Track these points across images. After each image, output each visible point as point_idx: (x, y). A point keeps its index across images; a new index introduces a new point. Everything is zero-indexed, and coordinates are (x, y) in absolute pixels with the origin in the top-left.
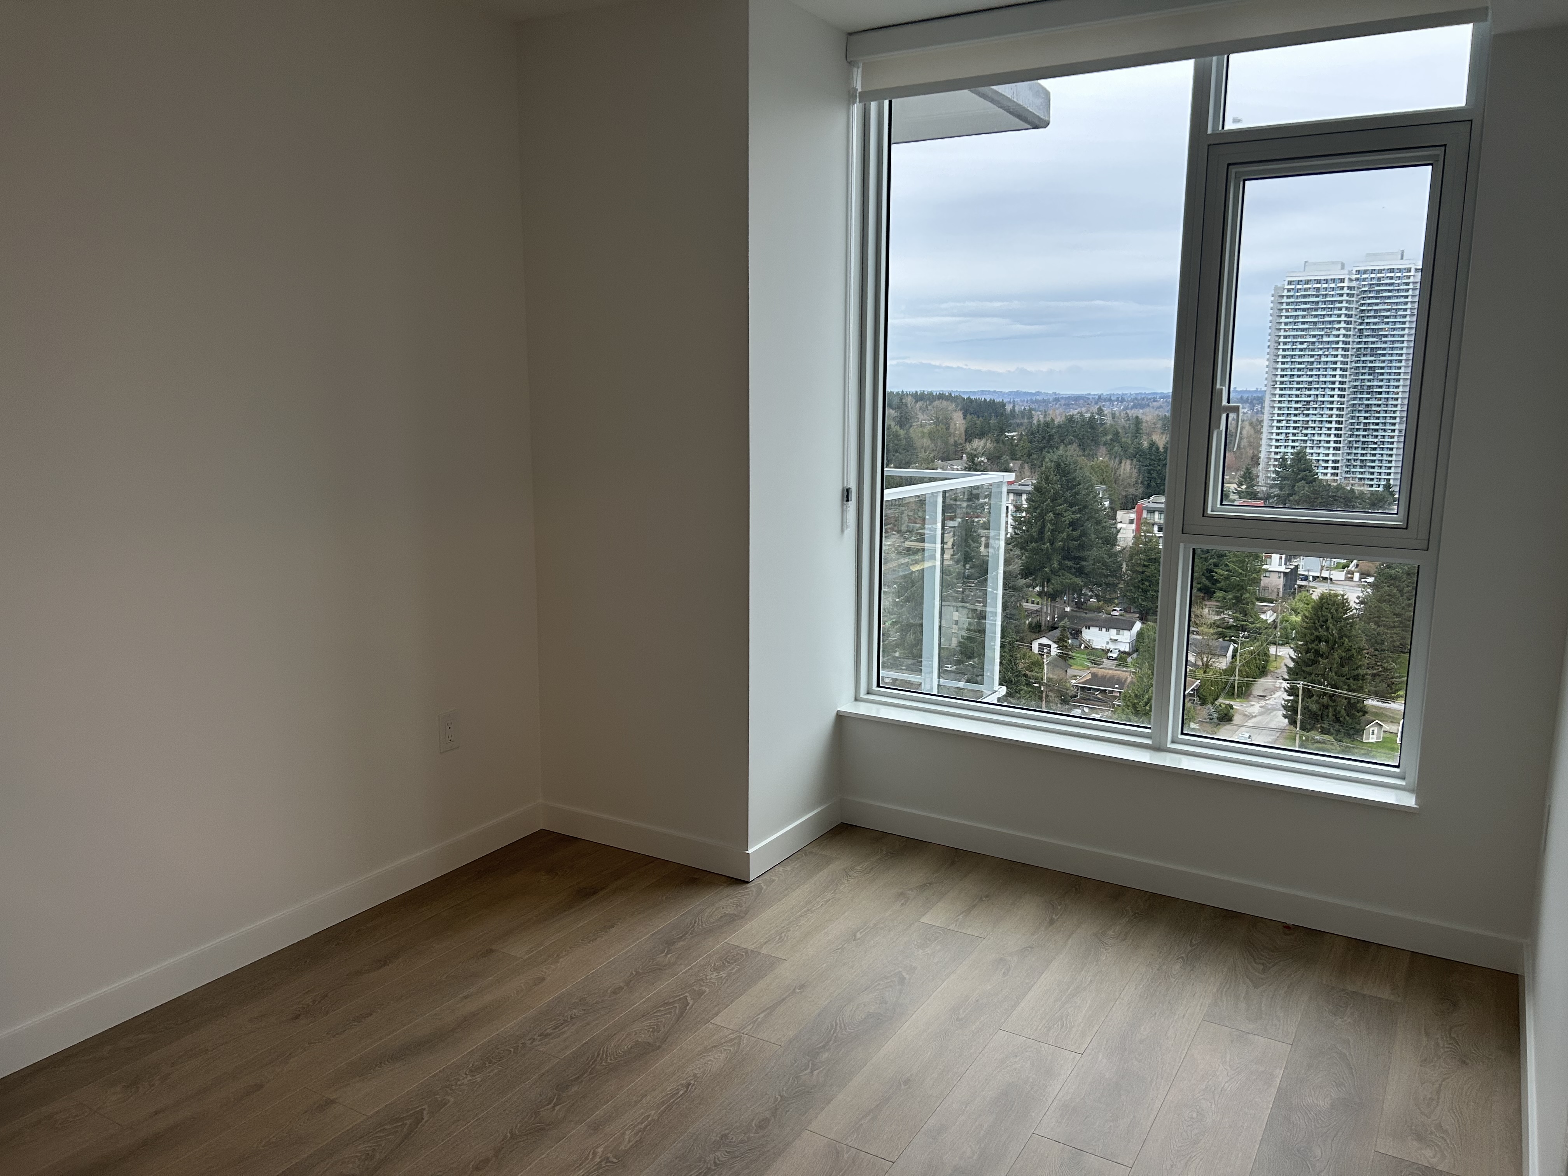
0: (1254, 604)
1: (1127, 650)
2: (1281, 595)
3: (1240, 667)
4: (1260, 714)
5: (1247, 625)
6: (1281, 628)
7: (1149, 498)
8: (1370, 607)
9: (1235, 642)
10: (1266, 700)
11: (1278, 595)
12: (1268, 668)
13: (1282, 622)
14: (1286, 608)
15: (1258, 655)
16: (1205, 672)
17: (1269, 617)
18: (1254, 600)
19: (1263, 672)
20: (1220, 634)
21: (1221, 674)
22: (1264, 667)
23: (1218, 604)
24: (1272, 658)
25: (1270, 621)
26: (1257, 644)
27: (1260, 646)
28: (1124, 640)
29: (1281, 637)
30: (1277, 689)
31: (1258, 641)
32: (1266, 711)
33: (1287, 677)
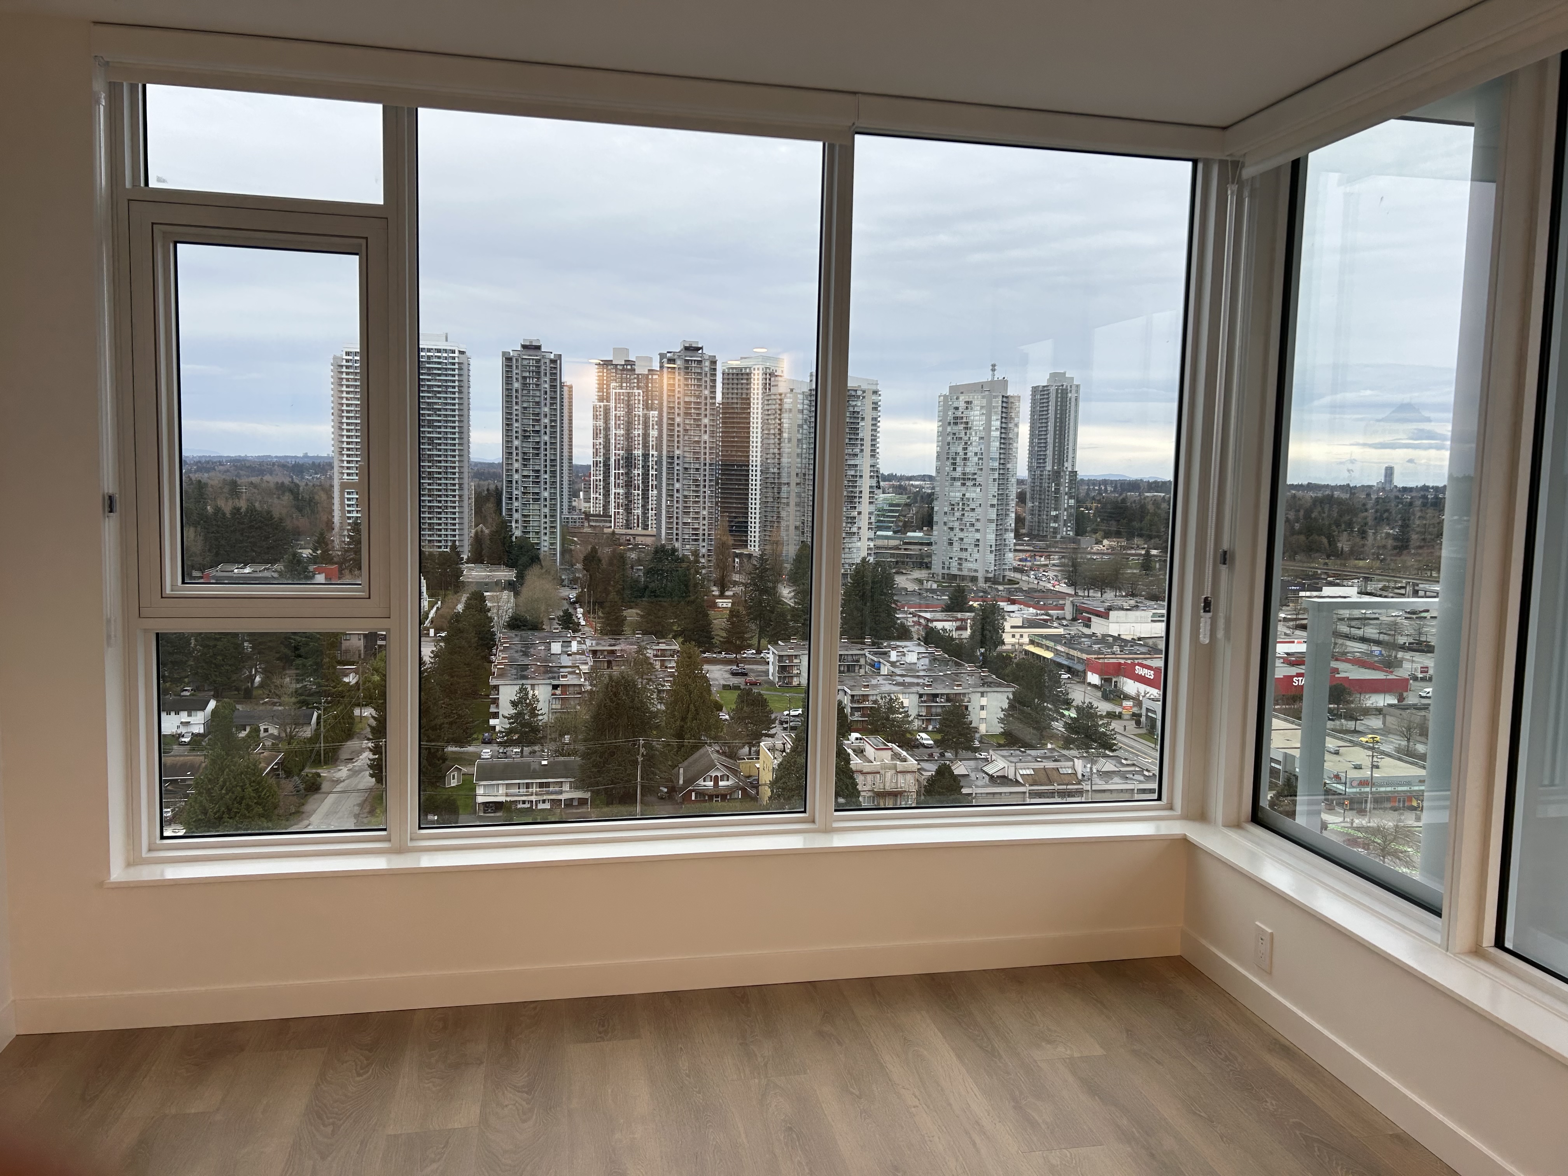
0: (335, 668)
1: (202, 731)
2: (362, 657)
3: (326, 732)
4: (349, 777)
5: (329, 690)
6: (364, 689)
7: (217, 566)
8: (444, 659)
9: (319, 709)
10: (354, 763)
11: (360, 657)
12: (353, 730)
13: (364, 683)
14: (368, 669)
15: (343, 719)
16: (289, 744)
17: (351, 679)
18: (335, 664)
19: (349, 735)
20: (303, 702)
21: (305, 743)
22: (350, 730)
23: (298, 672)
24: (357, 720)
25: (353, 682)
26: (341, 708)
27: (343, 709)
28: (197, 722)
29: (364, 697)
30: (363, 750)
31: (341, 704)
32: (354, 773)
33: (371, 737)
